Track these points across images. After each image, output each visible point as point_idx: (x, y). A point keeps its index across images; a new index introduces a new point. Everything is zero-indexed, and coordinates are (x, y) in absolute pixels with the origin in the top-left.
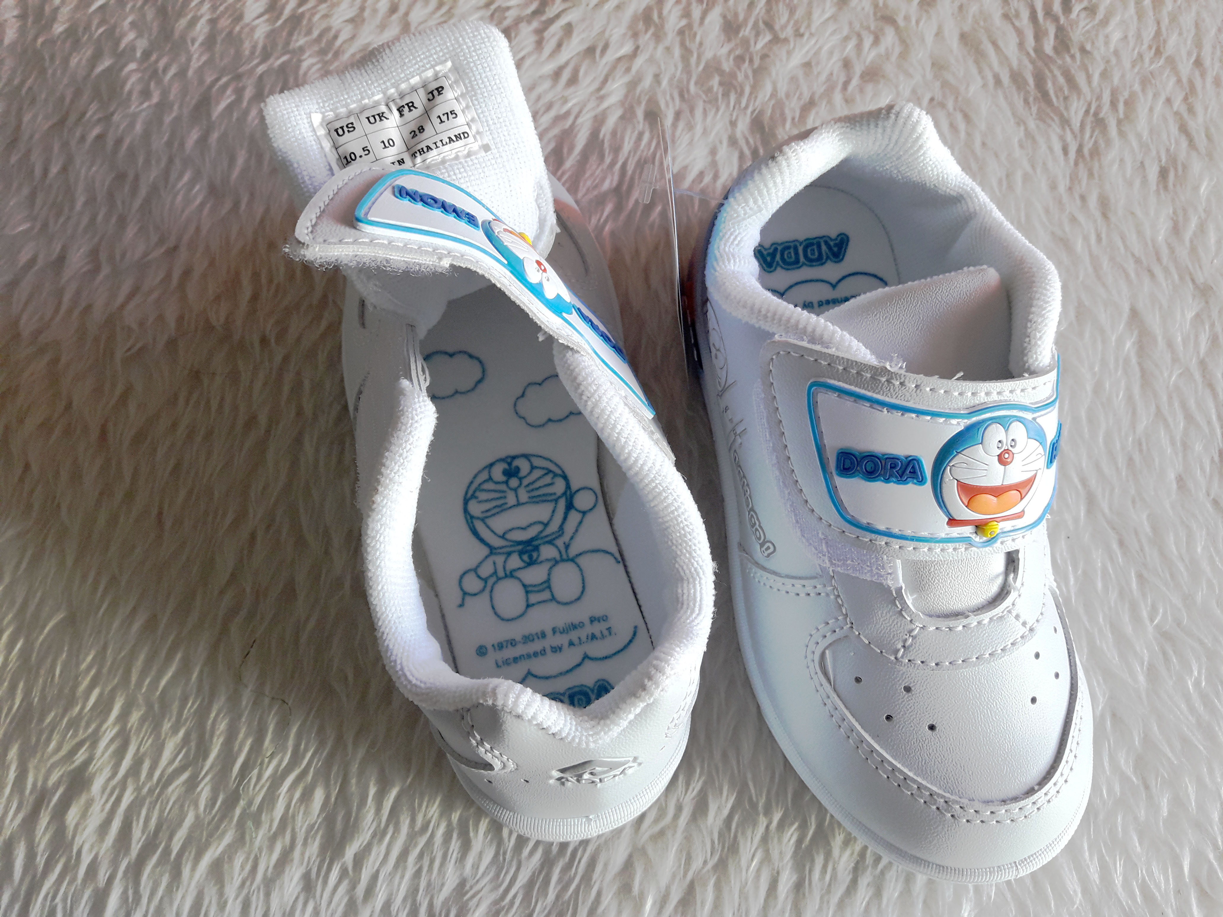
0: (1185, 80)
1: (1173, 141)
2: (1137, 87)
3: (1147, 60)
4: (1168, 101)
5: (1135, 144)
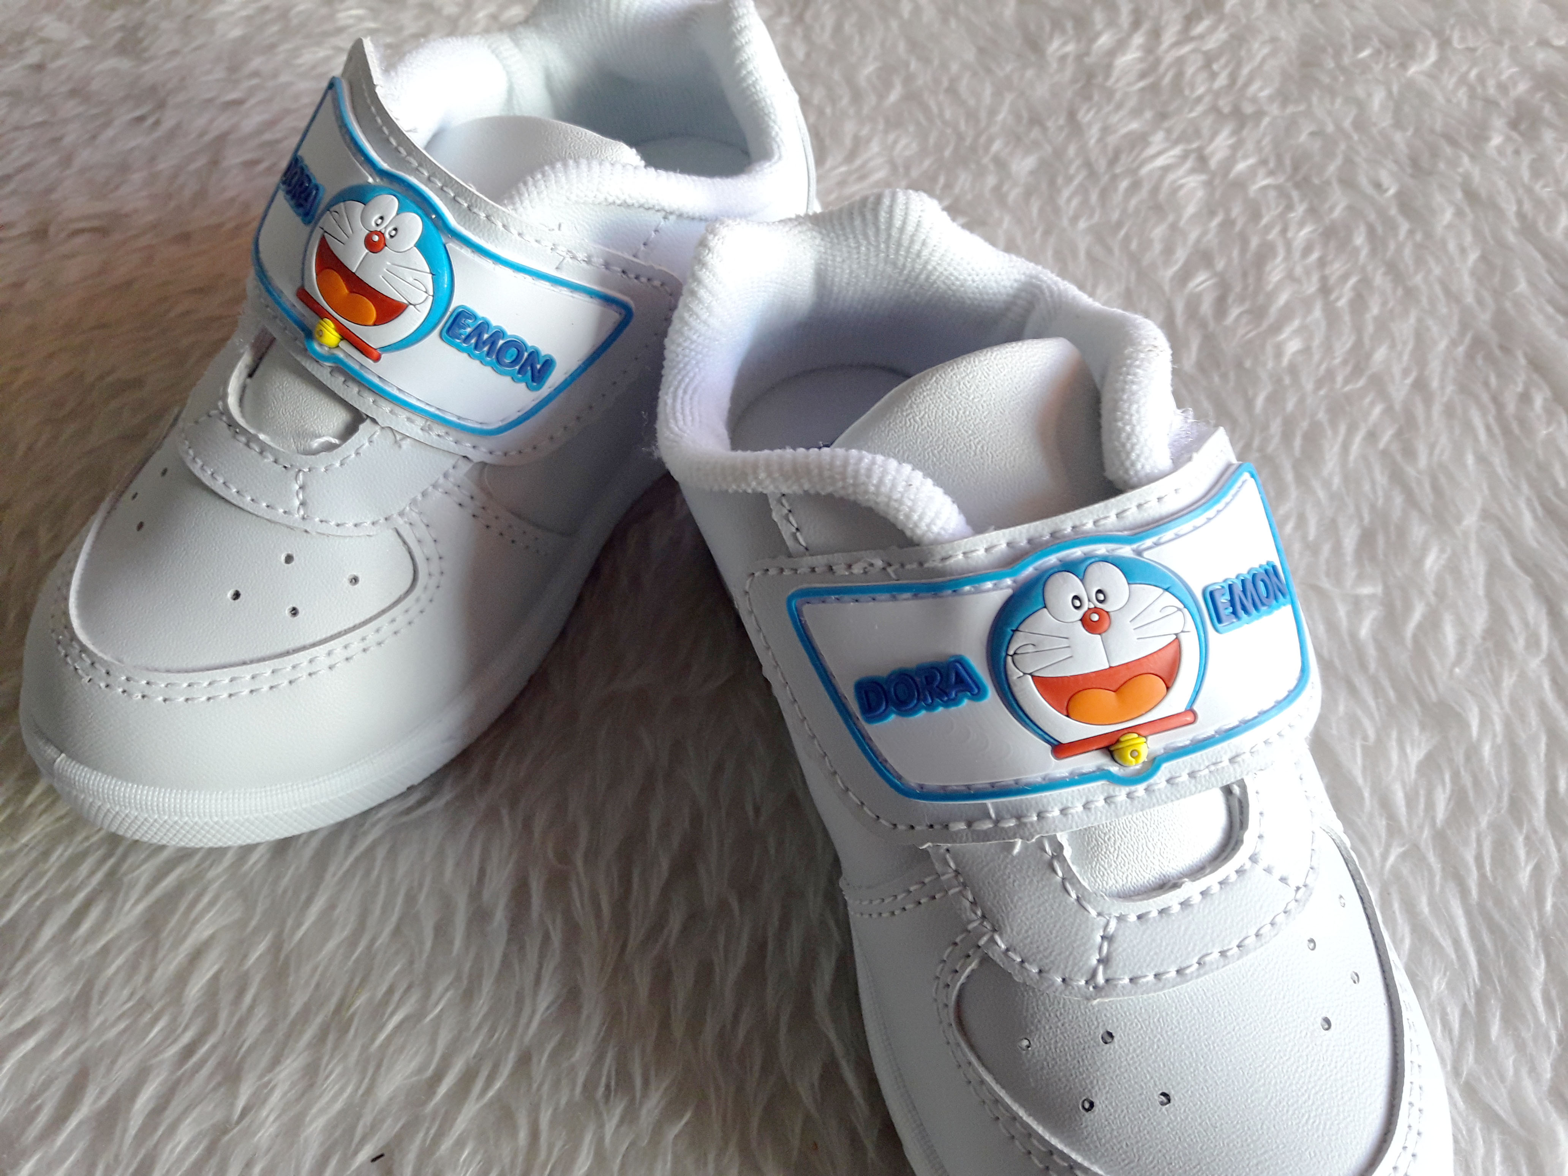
0: (1398, 407)
1: (1380, 493)
2: (1322, 416)
3: (1340, 379)
4: (1372, 436)
5: (1321, 494)
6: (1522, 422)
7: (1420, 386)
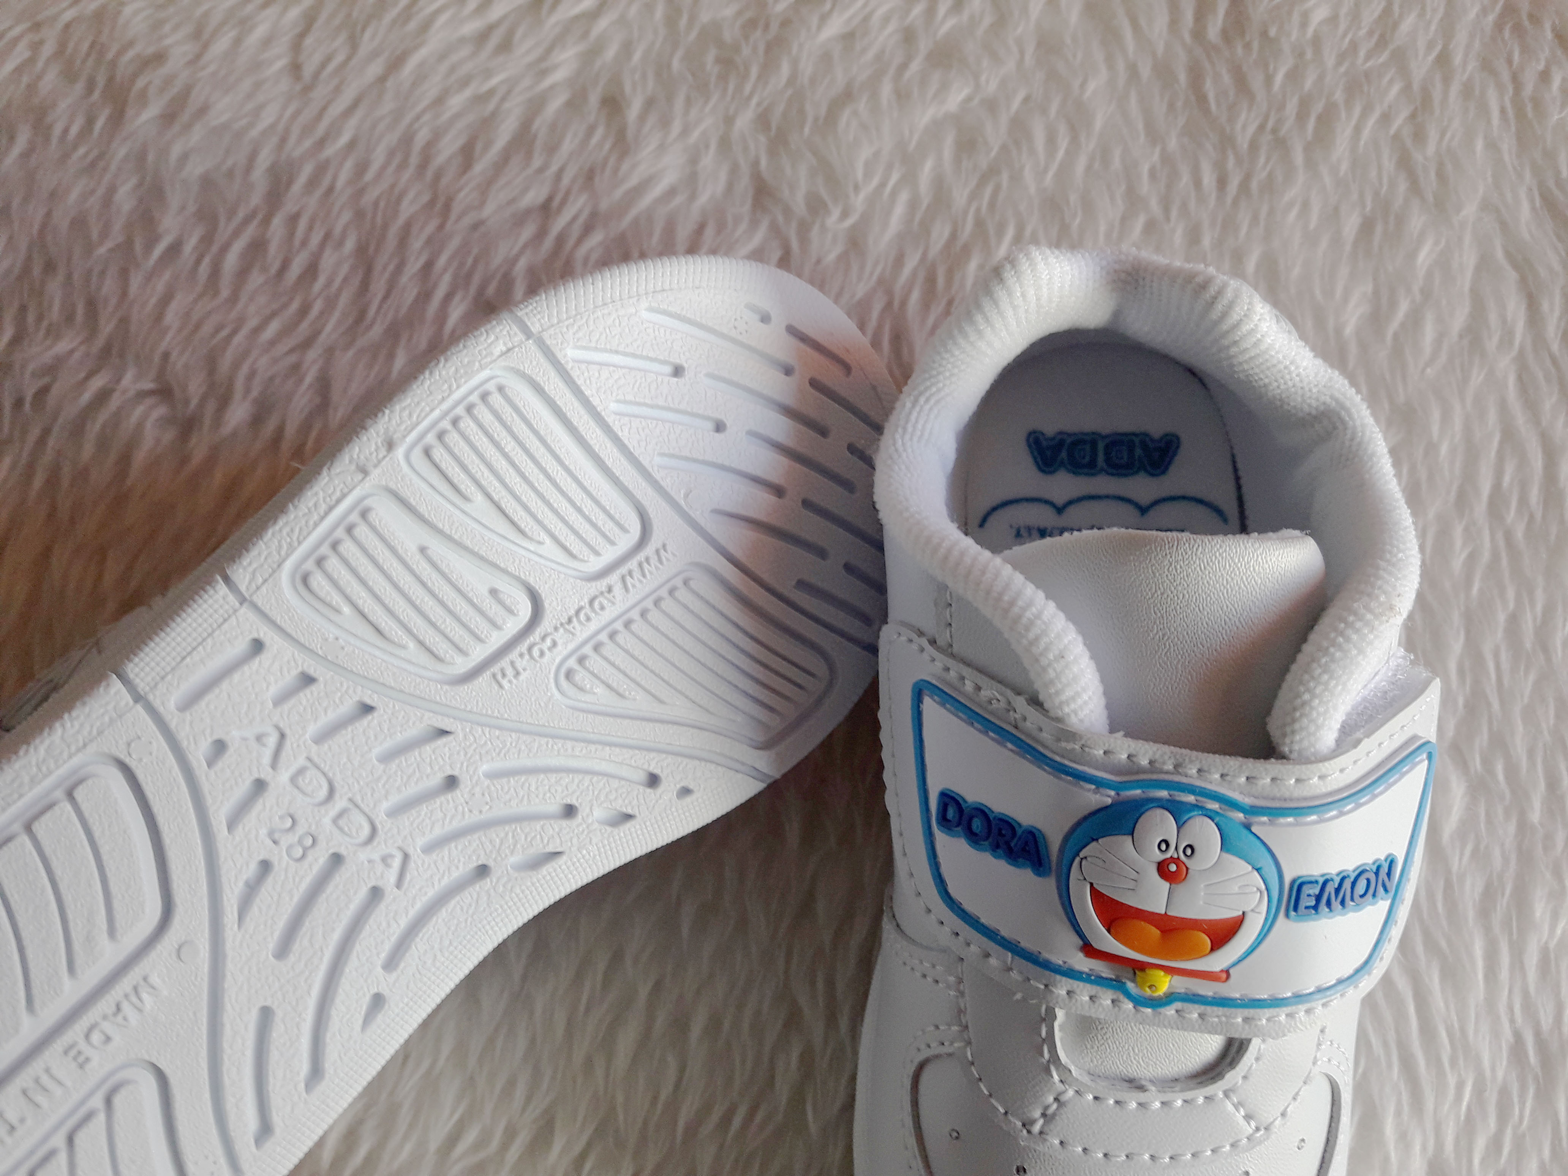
0: (1416, 86)
1: (1385, 180)
2: (1339, 96)
3: (1362, 54)
4: (1386, 118)
5: (1328, 180)
6: (1537, 103)
7: (1443, 60)
